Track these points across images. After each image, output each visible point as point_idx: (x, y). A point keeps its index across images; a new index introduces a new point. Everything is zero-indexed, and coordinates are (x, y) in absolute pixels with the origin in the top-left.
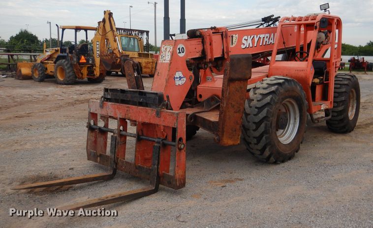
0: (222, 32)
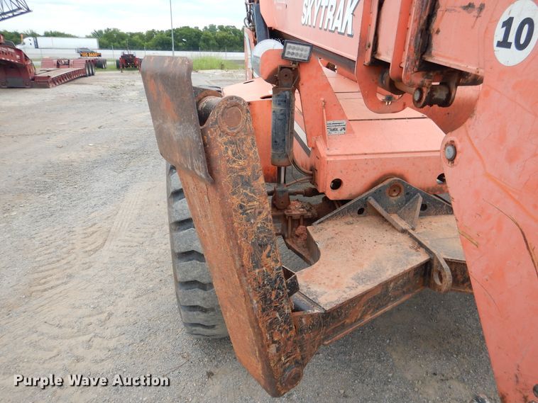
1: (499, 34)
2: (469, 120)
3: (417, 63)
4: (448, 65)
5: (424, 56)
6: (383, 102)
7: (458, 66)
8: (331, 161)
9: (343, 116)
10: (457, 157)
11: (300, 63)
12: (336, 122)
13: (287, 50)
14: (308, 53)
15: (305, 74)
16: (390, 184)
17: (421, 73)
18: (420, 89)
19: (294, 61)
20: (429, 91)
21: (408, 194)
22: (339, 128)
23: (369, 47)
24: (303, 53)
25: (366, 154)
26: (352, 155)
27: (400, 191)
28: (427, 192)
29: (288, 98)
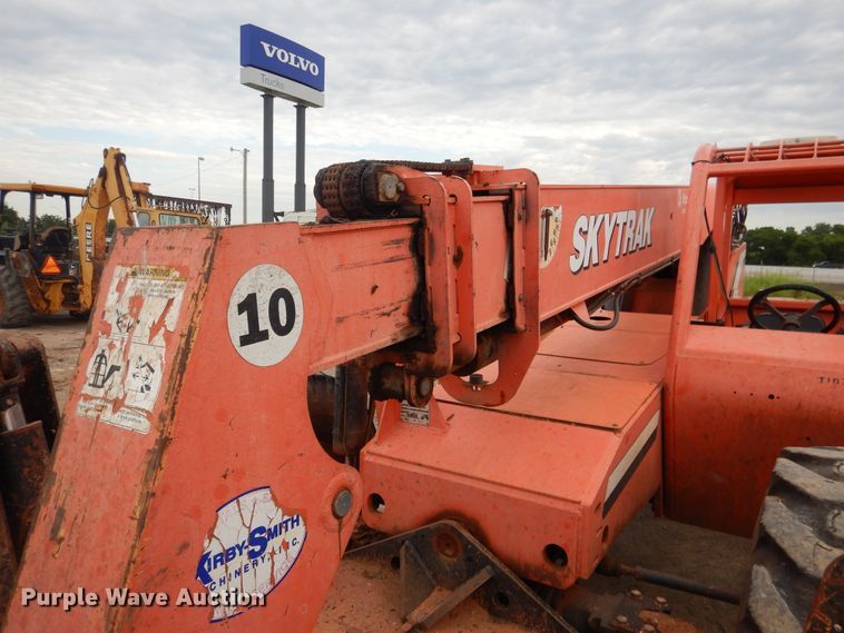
0: (510, 192)
21: (469, 558)
22: (420, 416)
26: (400, 460)
27: (457, 549)
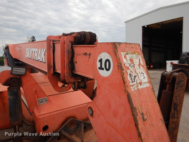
1: (98, 65)
2: (95, 98)
3: (71, 74)
4: (82, 75)
5: (73, 71)
6: (61, 87)
7: (86, 76)
8: (41, 118)
9: (45, 95)
10: (94, 114)
11: (21, 76)
12: (42, 98)
13: (13, 71)
14: (24, 71)
15: (24, 80)
16: (70, 122)
17: (73, 78)
18: (74, 83)
19: (18, 75)
20: (77, 84)
21: (77, 124)
22: (44, 101)
23: (52, 67)
24: (22, 71)
25: (57, 111)
26: (51, 112)
27: (74, 124)
28: (85, 121)
29: (16, 92)
